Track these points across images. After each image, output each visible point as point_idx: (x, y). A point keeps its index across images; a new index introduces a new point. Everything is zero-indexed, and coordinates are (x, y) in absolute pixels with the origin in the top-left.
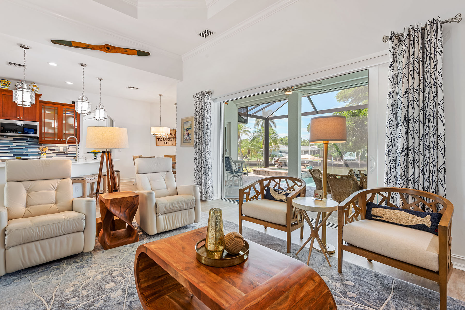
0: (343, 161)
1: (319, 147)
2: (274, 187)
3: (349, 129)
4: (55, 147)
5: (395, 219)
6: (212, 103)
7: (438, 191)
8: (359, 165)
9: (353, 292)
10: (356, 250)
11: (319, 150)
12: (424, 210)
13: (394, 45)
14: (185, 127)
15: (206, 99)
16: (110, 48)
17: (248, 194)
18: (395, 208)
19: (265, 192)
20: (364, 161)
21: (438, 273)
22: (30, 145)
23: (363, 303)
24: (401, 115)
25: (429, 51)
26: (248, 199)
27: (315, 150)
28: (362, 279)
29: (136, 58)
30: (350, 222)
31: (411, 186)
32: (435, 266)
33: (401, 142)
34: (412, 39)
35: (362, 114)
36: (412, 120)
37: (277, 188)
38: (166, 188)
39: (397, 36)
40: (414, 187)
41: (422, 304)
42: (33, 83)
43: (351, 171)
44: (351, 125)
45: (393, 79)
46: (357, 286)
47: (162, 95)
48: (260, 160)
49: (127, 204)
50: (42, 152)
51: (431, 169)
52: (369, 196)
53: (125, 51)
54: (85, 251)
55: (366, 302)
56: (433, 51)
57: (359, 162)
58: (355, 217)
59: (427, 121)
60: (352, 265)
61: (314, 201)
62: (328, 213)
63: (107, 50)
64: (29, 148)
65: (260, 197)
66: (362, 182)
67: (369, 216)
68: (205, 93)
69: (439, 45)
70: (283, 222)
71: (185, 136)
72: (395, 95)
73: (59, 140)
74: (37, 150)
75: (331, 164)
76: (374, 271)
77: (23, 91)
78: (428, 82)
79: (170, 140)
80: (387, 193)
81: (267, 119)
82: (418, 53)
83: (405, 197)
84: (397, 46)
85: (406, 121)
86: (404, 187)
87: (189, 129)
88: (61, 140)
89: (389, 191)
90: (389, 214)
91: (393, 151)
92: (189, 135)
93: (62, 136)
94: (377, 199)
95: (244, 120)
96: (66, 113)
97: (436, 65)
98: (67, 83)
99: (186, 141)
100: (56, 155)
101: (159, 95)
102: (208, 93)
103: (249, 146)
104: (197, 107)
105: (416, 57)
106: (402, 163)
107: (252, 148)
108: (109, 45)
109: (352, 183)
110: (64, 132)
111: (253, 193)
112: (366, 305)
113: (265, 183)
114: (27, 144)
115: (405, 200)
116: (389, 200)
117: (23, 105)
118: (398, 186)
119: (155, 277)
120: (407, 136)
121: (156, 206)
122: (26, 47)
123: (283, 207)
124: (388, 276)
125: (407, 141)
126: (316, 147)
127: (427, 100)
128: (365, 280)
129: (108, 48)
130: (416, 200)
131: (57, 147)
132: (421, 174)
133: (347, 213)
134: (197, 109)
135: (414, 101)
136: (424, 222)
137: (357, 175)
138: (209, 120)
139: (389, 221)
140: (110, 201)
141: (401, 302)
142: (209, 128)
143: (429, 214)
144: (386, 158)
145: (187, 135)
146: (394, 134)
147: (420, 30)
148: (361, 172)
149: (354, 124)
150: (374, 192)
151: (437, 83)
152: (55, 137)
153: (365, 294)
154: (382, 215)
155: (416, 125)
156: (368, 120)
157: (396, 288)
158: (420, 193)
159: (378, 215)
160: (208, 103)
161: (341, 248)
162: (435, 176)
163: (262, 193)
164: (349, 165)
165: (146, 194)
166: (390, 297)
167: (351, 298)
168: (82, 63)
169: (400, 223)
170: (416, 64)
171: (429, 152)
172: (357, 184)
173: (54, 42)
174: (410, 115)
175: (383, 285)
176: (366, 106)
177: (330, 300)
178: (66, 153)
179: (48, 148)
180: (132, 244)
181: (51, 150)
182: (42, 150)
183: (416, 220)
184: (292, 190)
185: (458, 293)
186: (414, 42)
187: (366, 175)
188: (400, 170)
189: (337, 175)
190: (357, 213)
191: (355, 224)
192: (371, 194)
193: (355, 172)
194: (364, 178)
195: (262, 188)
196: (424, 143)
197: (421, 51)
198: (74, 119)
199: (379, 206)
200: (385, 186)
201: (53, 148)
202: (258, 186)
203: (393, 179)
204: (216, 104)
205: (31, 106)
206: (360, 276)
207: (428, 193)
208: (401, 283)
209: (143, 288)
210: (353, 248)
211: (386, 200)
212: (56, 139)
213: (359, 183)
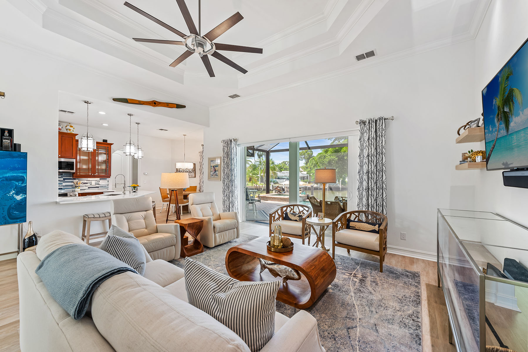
0: (327, 186)
1: (307, 173)
2: (290, 212)
3: (333, 162)
4: (87, 181)
5: (362, 228)
6: (237, 147)
7: (383, 212)
8: (341, 188)
9: (341, 267)
10: (342, 245)
11: (308, 176)
12: (376, 222)
13: (362, 127)
14: (212, 165)
15: (233, 145)
16: (157, 103)
17: (274, 217)
18: (362, 222)
19: (284, 215)
20: (344, 185)
21: (379, 252)
22: (64, 179)
23: (346, 270)
24: (365, 168)
25: (379, 134)
26: (274, 221)
27: (305, 175)
28: (345, 261)
29: (175, 110)
30: (338, 231)
31: (370, 209)
32: (378, 249)
33: (365, 184)
34: (370, 126)
35: (343, 151)
36: (370, 172)
37: (292, 212)
38: (212, 214)
39: (363, 122)
40: (372, 210)
41: (373, 269)
42: (70, 124)
43: (336, 197)
44: (335, 158)
45: (361, 147)
46: (343, 264)
47: (186, 135)
48: (256, 185)
49: (197, 226)
50: (77, 186)
51: (380, 199)
52: (348, 215)
53: (168, 105)
54: (175, 259)
55: (347, 270)
56: (380, 135)
57: (340, 187)
58: (342, 228)
59: (378, 173)
60: (340, 255)
61: (318, 219)
62: (325, 227)
63: (154, 105)
64: (64, 182)
65: (281, 219)
66: (344, 206)
67: (348, 227)
68: (232, 140)
69: (383, 132)
70: (300, 233)
71: (212, 172)
72: (362, 156)
73: (93, 174)
74: (72, 184)
75: (318, 188)
76: (351, 257)
77: (87, 139)
78: (378, 151)
79: (190, 172)
80: (358, 213)
81: (268, 151)
82: (373, 135)
83: (367, 215)
84: (363, 127)
85: (368, 172)
86: (367, 210)
87: (216, 166)
88: (95, 174)
89: (359, 212)
90: (358, 225)
91: (361, 189)
92: (216, 171)
93: (95, 171)
94: (353, 217)
95: (251, 154)
96: (99, 150)
97: (382, 142)
98: (103, 124)
99: (213, 176)
100: (89, 188)
101: (183, 135)
102: (234, 140)
103: (250, 174)
104: (225, 150)
105: (372, 137)
106: (365, 196)
107: (253, 176)
108: (156, 101)
109: (338, 206)
110: (97, 167)
111: (277, 216)
112: (347, 271)
113: (284, 209)
114: (62, 179)
115: (367, 217)
116: (359, 218)
117: (87, 150)
118: (364, 209)
119: (236, 266)
120: (368, 181)
121: (214, 227)
122: (90, 102)
123: (300, 225)
124: (358, 259)
125: (368, 183)
126: (305, 173)
127: (378, 161)
128: (347, 261)
129: (155, 103)
130: (373, 217)
131: (89, 180)
132: (375, 202)
133: (337, 226)
134: (225, 151)
135: (371, 161)
136: (375, 228)
137: (341, 201)
138: (235, 161)
139: (359, 229)
140: (187, 225)
141: (363, 268)
142: (235, 167)
143: (378, 224)
144: (357, 193)
145: (214, 171)
146: (362, 179)
147: (375, 122)
148: (343, 198)
149: (337, 157)
150: (351, 213)
151: (382, 152)
152: (89, 172)
153: (347, 267)
154: (355, 226)
155: (373, 175)
156: (347, 155)
157: (362, 263)
158: (374, 213)
159: (353, 226)
160: (235, 148)
161: (334, 245)
162: (382, 204)
163: (282, 216)
164: (332, 189)
165: (207, 220)
166: (359, 267)
167: (340, 269)
168: (130, 113)
169: (364, 230)
170: (373, 140)
171: (379, 190)
172: (341, 207)
173: (115, 100)
174: (369, 169)
175: (355, 263)
176: (346, 145)
177: (333, 262)
178: (97, 186)
179: (81, 182)
180: (200, 254)
181: (84, 183)
182: (77, 184)
183: (371, 227)
184: (302, 213)
185: (390, 264)
186: (371, 128)
187: (346, 201)
188: (364, 200)
189: (328, 202)
190: (342, 225)
191: (341, 231)
192: (349, 214)
193: (339, 199)
194: (345, 204)
195: (282, 213)
196: (376, 185)
197: (375, 133)
198: (106, 155)
199: (354, 221)
200: (357, 209)
201: (86, 182)
202: (279, 212)
203: (361, 205)
204: (240, 148)
205: (93, 151)
206: (344, 260)
207: (378, 213)
208: (364, 261)
209: (232, 272)
210: (341, 244)
211: (358, 217)
212: (90, 174)
213: (342, 207)
